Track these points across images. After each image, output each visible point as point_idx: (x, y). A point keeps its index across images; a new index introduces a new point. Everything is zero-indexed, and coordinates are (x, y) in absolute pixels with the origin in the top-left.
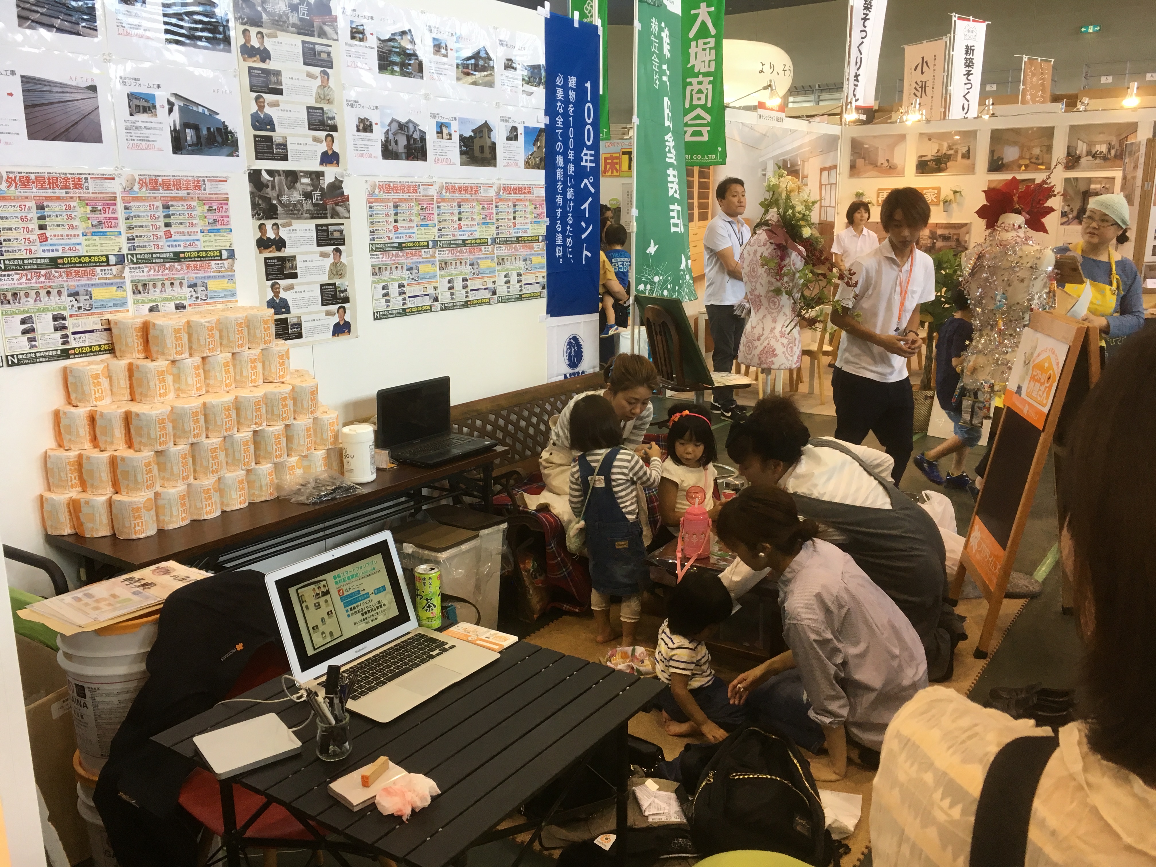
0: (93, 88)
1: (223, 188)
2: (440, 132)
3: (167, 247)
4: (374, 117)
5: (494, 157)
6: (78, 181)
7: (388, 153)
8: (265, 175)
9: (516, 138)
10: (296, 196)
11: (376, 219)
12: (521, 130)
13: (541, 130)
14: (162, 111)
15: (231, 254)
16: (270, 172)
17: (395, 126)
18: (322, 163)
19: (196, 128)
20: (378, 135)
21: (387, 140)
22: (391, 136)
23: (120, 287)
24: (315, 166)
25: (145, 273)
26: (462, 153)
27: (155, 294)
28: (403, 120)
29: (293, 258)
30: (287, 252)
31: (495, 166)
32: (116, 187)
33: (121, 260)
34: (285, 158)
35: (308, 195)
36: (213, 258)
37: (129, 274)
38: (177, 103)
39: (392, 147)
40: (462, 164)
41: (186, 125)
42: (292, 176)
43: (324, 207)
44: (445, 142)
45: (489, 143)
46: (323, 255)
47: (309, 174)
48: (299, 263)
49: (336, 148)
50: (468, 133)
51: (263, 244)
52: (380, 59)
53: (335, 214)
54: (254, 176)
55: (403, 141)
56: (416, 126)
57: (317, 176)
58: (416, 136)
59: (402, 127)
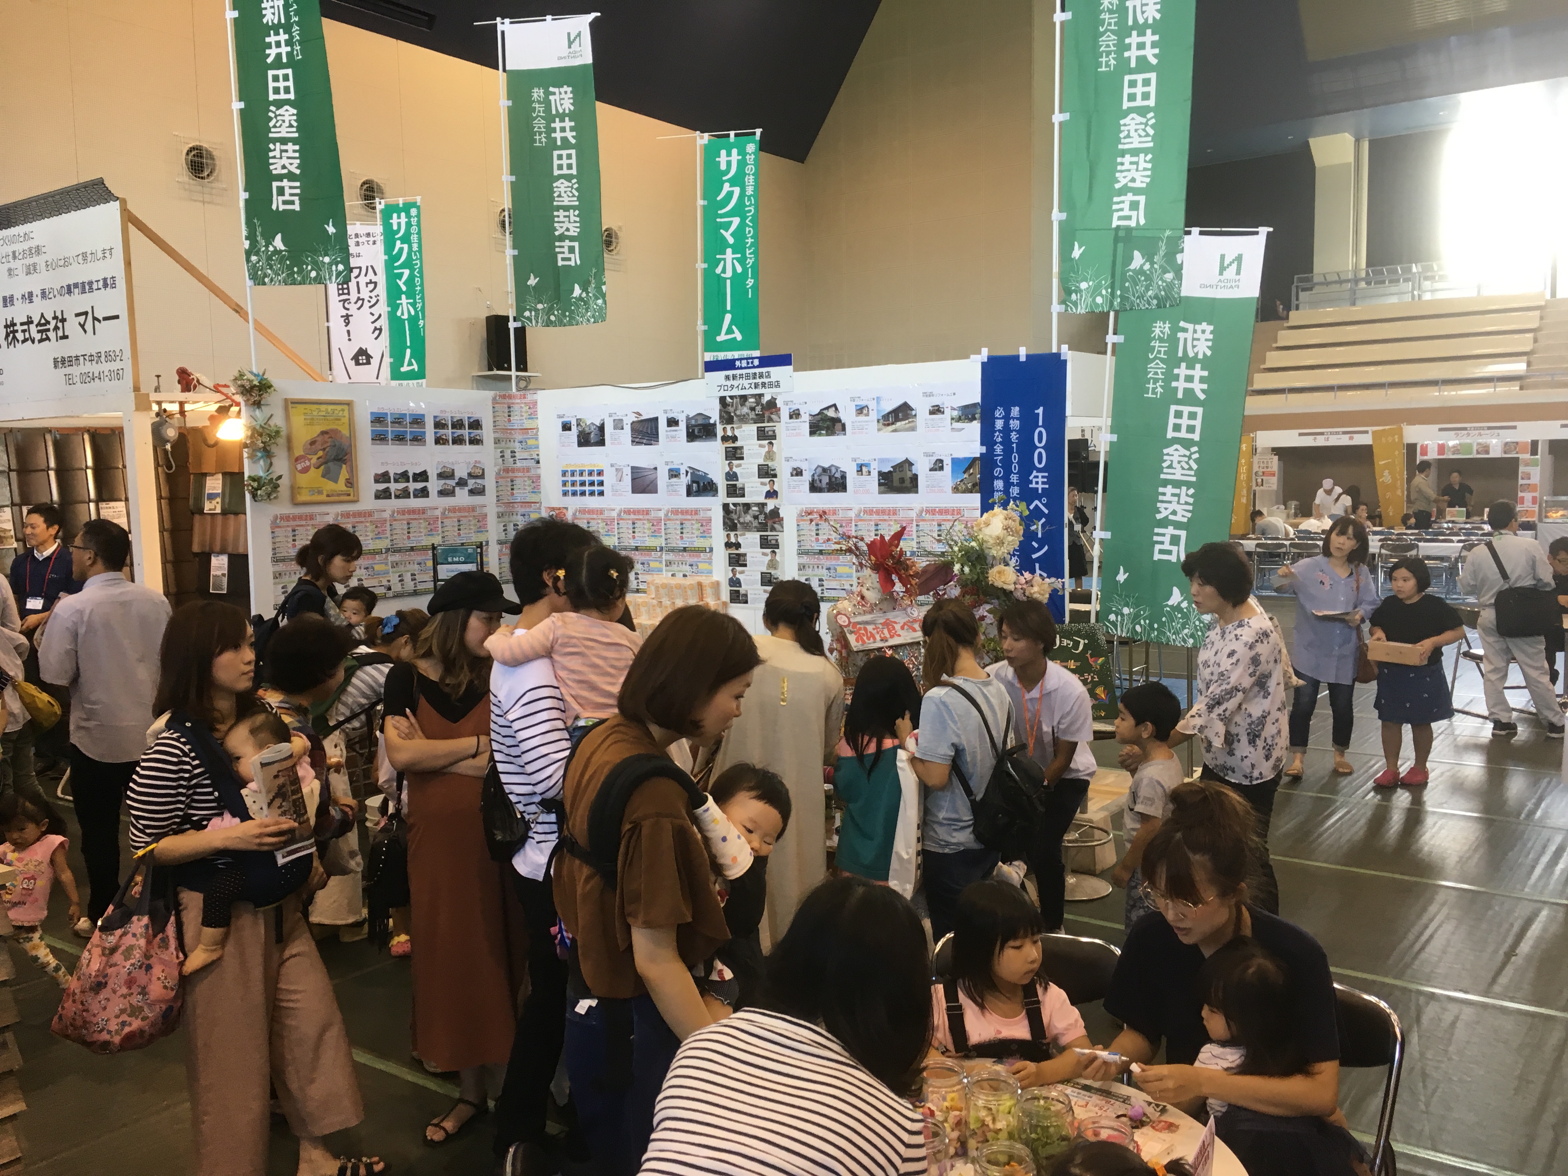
0: (656, 469)
1: (709, 514)
2: (860, 471)
3: (681, 545)
4: (803, 466)
5: (917, 486)
6: (647, 512)
7: (814, 488)
8: (731, 506)
9: (941, 468)
10: (748, 518)
11: (802, 533)
12: (947, 462)
13: (975, 459)
14: (683, 476)
15: (711, 550)
16: (734, 505)
17: (820, 470)
18: (766, 497)
19: (698, 483)
20: (807, 477)
21: (813, 480)
22: (816, 477)
23: (661, 562)
24: (761, 499)
25: (671, 556)
26: (880, 484)
27: (674, 567)
28: (826, 466)
29: (745, 555)
30: (741, 551)
31: (917, 492)
32: (661, 514)
33: (661, 549)
34: (743, 496)
35: (756, 517)
36: (702, 552)
37: (665, 557)
38: (690, 471)
39: (818, 484)
40: (880, 493)
41: (693, 482)
42: (747, 506)
43: (766, 524)
44: (864, 477)
45: (909, 474)
46: (764, 554)
47: (758, 505)
48: (749, 559)
49: (776, 488)
50: (887, 469)
51: (728, 545)
52: (811, 427)
53: (773, 529)
54: (726, 507)
55: (825, 480)
56: (837, 468)
57: (763, 505)
58: (838, 475)
59: (825, 470)
